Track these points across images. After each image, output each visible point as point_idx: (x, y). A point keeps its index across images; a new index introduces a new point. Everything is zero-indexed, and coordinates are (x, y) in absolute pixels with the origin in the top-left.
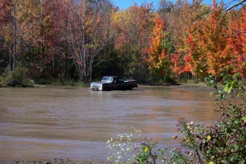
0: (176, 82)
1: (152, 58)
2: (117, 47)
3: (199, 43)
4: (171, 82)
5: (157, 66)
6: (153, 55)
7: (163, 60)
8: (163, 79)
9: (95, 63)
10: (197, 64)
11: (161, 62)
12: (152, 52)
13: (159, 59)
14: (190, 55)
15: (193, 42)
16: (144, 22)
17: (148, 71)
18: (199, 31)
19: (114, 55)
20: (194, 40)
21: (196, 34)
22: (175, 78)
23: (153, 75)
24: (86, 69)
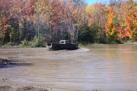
0: (121, 42)
1: (108, 30)
2: (89, 25)
3: (134, 21)
4: (119, 42)
5: (111, 34)
6: (109, 28)
7: (114, 31)
8: (114, 41)
9: (79, 33)
10: (133, 32)
11: (113, 32)
12: (109, 27)
13: (112, 30)
14: (128, 28)
15: (130, 21)
16: (102, 11)
17: (106, 37)
18: (133, 15)
19: (88, 29)
20: (131, 20)
21: (132, 16)
22: (120, 40)
23: (109, 39)
24: (75, 37)
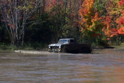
0: (108, 45)
1: (85, 20)
2: (48, 9)
5: (90, 29)
6: (85, 17)
7: (95, 22)
8: (95, 41)
9: (27, 26)
11: (94, 24)
12: (86, 15)
13: (92, 21)
17: (79, 34)
19: (44, 16)
22: (107, 41)
23: (86, 38)
24: (18, 32)
